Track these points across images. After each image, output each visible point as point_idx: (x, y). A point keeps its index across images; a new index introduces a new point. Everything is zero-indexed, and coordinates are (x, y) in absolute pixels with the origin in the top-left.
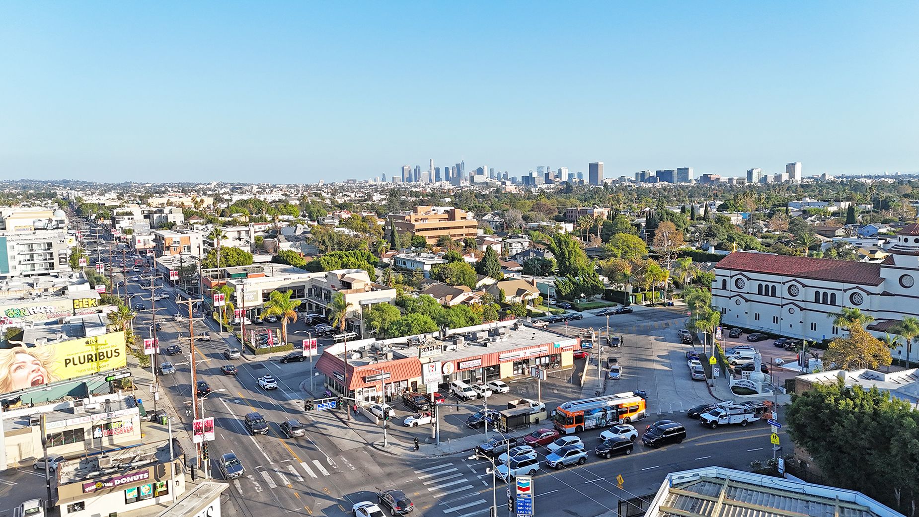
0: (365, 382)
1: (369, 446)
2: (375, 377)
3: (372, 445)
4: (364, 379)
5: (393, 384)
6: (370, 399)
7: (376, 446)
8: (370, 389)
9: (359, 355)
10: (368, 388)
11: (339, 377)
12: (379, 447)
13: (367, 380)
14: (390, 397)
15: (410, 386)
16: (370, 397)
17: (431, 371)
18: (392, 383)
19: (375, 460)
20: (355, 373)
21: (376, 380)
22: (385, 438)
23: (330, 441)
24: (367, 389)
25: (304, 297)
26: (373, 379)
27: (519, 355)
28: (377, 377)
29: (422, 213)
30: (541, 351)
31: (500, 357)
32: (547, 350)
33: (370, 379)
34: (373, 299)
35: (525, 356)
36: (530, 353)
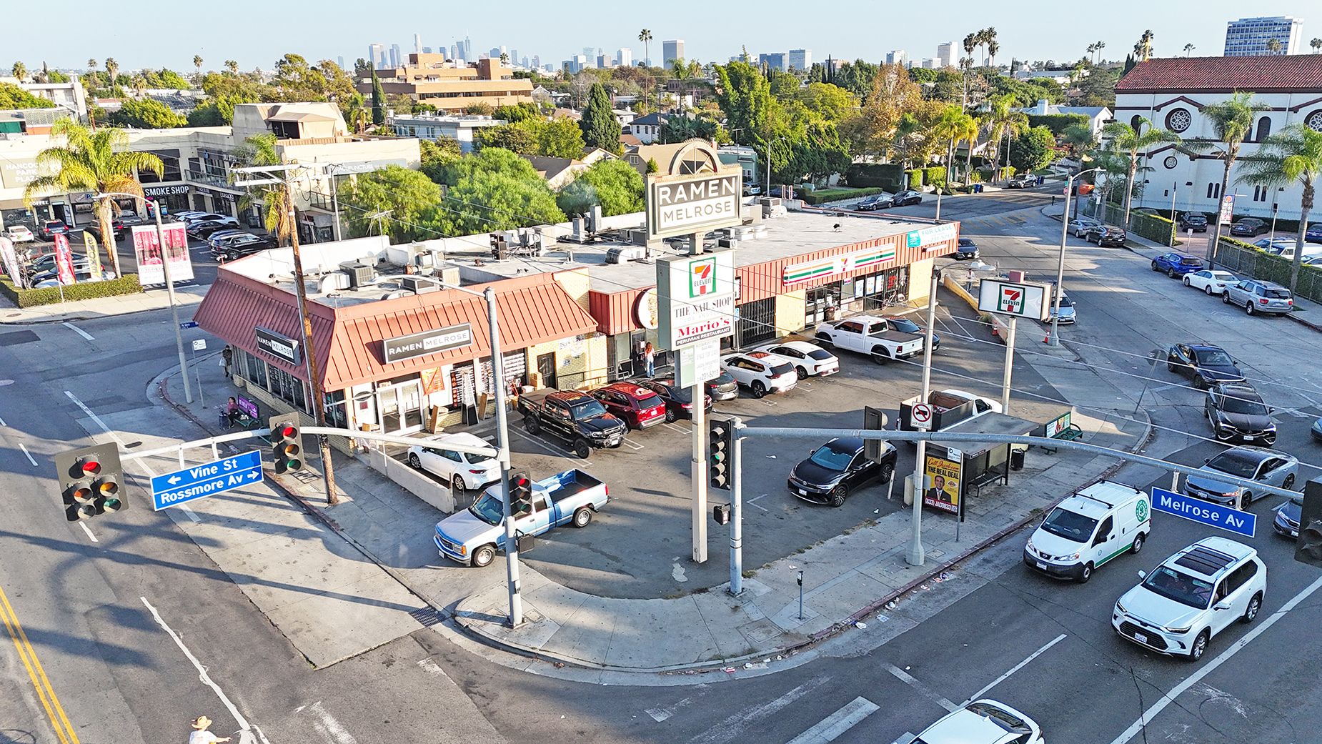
0: (382, 362)
1: (440, 627)
2: (420, 340)
3: (450, 616)
4: (377, 350)
5: (478, 366)
6: (403, 420)
7: (475, 625)
8: (399, 386)
9: (344, 281)
10: (394, 381)
11: (277, 347)
12: (491, 630)
13: (388, 352)
14: (472, 409)
15: (533, 369)
16: (402, 412)
17: (697, 290)
18: (476, 361)
20: (338, 329)
21: (420, 351)
22: (513, 589)
24: (389, 387)
25: (181, 179)
26: (412, 348)
27: (832, 268)
28: (425, 341)
29: (427, 65)
30: (881, 256)
31: (785, 275)
32: (893, 254)
33: (399, 350)
34: (361, 163)
35: (844, 269)
36: (857, 262)
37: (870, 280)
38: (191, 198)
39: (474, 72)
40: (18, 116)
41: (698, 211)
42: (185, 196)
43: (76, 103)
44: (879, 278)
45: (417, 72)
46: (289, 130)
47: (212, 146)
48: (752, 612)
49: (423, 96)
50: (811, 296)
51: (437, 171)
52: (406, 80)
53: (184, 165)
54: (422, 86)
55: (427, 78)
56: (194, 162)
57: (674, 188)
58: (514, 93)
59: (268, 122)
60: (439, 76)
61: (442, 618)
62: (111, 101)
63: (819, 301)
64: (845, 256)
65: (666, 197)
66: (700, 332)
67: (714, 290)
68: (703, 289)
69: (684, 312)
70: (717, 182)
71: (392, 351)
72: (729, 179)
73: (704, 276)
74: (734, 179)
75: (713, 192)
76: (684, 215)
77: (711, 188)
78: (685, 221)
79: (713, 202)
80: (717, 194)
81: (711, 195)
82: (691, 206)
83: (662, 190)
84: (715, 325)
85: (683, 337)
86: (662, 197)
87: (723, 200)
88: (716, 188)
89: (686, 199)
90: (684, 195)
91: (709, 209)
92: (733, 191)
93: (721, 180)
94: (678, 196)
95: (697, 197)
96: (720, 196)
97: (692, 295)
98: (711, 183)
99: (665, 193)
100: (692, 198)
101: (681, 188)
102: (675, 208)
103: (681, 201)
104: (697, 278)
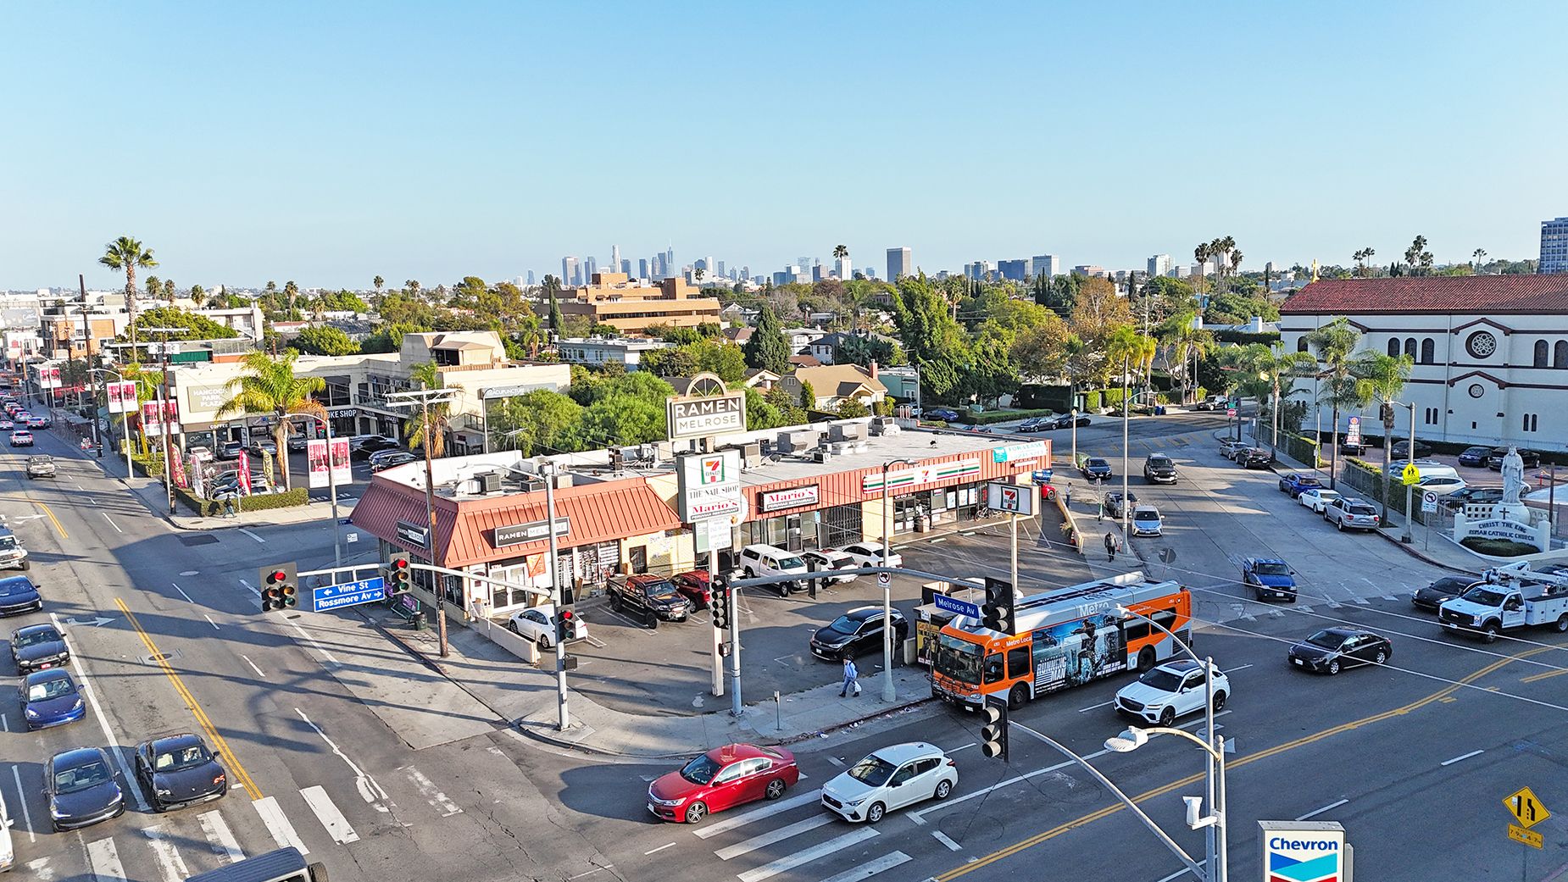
0: (493, 547)
1: (509, 731)
2: (526, 529)
3: (518, 726)
4: (490, 536)
5: (576, 554)
6: (510, 598)
7: (533, 729)
8: (508, 569)
9: (476, 486)
10: (504, 562)
11: (413, 535)
12: (544, 732)
13: (499, 538)
14: (569, 591)
15: (626, 559)
16: (509, 591)
17: (708, 479)
18: (575, 550)
19: (529, 776)
20: (460, 519)
21: (526, 538)
22: (561, 701)
23: (375, 721)
24: (499, 568)
25: (349, 403)
26: (518, 535)
27: (912, 479)
28: (529, 530)
29: (610, 285)
30: (963, 470)
31: (864, 484)
32: (978, 468)
33: (507, 536)
34: (514, 387)
35: (925, 480)
36: (938, 474)
37: (963, 494)
38: (357, 421)
39: (658, 292)
40: (206, 346)
41: (708, 422)
42: (353, 419)
43: (254, 329)
44: (972, 491)
45: (599, 292)
46: (450, 357)
47: (380, 372)
48: (744, 726)
49: (605, 317)
50: (899, 506)
51: (584, 394)
52: (587, 301)
53: (354, 390)
54: (603, 307)
55: (609, 298)
56: (363, 386)
57: (687, 406)
58: (699, 312)
59: (432, 350)
60: (621, 296)
61: (511, 726)
62: (288, 324)
63: (907, 510)
64: (926, 468)
65: (682, 412)
66: (711, 511)
67: (723, 479)
68: (713, 479)
69: (697, 494)
70: (724, 401)
71: (501, 537)
72: (734, 400)
73: (714, 469)
74: (738, 400)
75: (720, 408)
76: (696, 425)
77: (718, 406)
78: (697, 429)
79: (721, 416)
80: (724, 410)
81: (718, 410)
82: (702, 419)
83: (677, 407)
84: (725, 506)
85: (696, 513)
86: (677, 412)
87: (729, 415)
88: (723, 406)
89: (698, 413)
90: (696, 411)
91: (717, 421)
92: (737, 408)
93: (727, 400)
94: (691, 411)
95: (707, 412)
96: (727, 411)
97: (703, 482)
98: (718, 402)
99: (680, 409)
100: (703, 413)
101: (693, 405)
102: (688, 420)
103: (694, 415)
104: (708, 469)
